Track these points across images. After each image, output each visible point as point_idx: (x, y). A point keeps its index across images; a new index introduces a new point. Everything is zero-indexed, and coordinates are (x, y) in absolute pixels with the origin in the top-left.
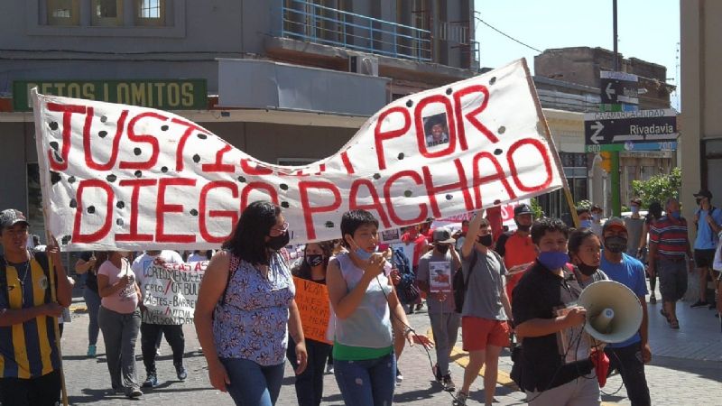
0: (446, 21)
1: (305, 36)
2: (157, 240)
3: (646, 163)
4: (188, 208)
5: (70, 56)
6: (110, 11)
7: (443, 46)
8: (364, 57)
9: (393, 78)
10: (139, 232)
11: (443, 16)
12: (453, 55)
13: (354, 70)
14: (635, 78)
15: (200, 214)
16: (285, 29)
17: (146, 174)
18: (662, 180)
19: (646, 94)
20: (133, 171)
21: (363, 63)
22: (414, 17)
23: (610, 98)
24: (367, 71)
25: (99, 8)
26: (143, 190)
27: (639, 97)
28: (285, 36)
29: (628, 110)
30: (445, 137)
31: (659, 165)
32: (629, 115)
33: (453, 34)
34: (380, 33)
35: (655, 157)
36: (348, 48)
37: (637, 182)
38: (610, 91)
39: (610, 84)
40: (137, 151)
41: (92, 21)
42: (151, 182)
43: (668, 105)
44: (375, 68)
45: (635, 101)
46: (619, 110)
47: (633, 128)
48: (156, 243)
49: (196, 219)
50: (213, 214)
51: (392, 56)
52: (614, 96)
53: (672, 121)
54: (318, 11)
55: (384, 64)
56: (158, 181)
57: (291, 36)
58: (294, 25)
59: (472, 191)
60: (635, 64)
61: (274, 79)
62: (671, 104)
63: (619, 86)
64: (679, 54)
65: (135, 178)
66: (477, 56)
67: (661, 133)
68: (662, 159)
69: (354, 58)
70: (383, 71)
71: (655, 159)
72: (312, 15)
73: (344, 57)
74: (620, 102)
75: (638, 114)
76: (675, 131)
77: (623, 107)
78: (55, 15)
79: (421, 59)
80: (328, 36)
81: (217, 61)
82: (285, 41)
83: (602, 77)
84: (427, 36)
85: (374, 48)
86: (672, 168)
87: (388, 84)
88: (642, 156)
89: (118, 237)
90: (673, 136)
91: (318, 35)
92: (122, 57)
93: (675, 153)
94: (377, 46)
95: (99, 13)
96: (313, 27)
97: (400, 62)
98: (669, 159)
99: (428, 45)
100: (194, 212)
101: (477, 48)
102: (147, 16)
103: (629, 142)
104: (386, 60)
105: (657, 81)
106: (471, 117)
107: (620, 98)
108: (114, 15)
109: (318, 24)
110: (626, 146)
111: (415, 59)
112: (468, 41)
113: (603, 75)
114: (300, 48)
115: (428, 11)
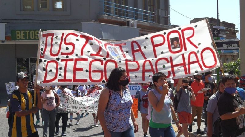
0: (160, 9)
1: (111, 14)
2: (73, 81)
3: (229, 57)
4: (84, 69)
5: (31, 21)
6: (44, 6)
7: (159, 17)
8: (132, 21)
9: (142, 29)
10: (67, 78)
11: (159, 7)
12: (162, 20)
13: (128, 26)
14: (225, 28)
15: (89, 71)
16: (105, 12)
17: (70, 57)
18: (234, 63)
19: (228, 34)
20: (65, 56)
21: (131, 23)
22: (149, 8)
23: (216, 35)
24: (133, 26)
25: (41, 5)
26: (69, 63)
27: (226, 34)
28: (105, 14)
29: (222, 39)
30: (178, 46)
31: (233, 57)
32: (223, 41)
33: (162, 13)
34: (137, 13)
35: (232, 55)
36: (126, 18)
37: (225, 63)
38: (216, 32)
39: (216, 30)
40: (67, 49)
41: (38, 10)
42: (72, 60)
43: (236, 37)
44: (135, 25)
45: (225, 36)
46: (219, 39)
47: (224, 45)
48: (73, 82)
49: (88, 73)
50: (94, 71)
51: (141, 21)
52: (217, 34)
53: (237, 42)
54: (116, 6)
55: (139, 24)
56: (74, 60)
57: (107, 14)
58: (108, 10)
59: (187, 67)
60: (225, 23)
61: (101, 29)
62: (237, 37)
63: (219, 31)
64: (240, 20)
65: (66, 58)
66: (170, 21)
67: (234, 47)
68: (234, 56)
69: (128, 22)
70: (138, 26)
71: (232, 56)
72: (114, 7)
73: (125, 21)
74: (220, 37)
75: (226, 40)
76: (238, 46)
77: (220, 38)
78: (26, 7)
79: (151, 22)
80: (120, 14)
81: (81, 23)
82: (105, 16)
83: (213, 28)
84: (153, 14)
85: (135, 18)
86: (237, 58)
87: (140, 30)
88: (227, 54)
89: (59, 80)
90: (238, 48)
91: (116, 14)
92: (48, 22)
93: (238, 54)
94: (136, 18)
95: (41, 7)
96: (114, 11)
97: (144, 23)
98: (236, 56)
99: (153, 17)
100: (87, 71)
101: (170, 18)
102: (57, 8)
103: (222, 50)
104: (139, 22)
105: (232, 29)
106: (188, 39)
107: (220, 35)
108: (46, 7)
109: (116, 10)
110: (222, 51)
111: (149, 22)
112: (167, 16)
113: (214, 27)
114: (110, 18)
115: (154, 5)
